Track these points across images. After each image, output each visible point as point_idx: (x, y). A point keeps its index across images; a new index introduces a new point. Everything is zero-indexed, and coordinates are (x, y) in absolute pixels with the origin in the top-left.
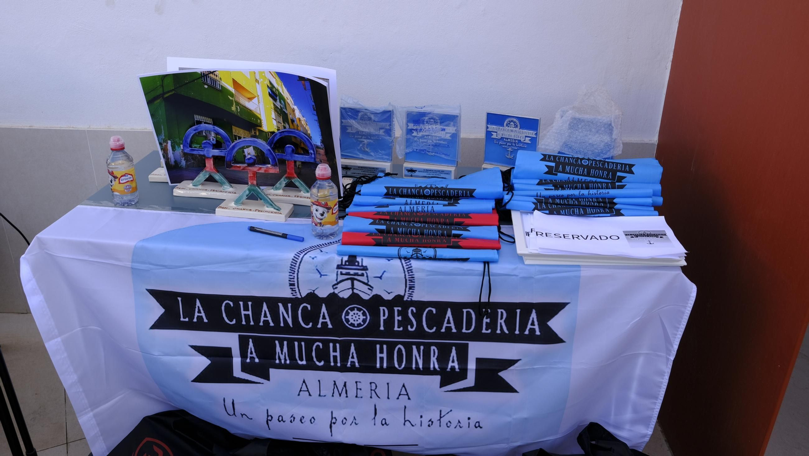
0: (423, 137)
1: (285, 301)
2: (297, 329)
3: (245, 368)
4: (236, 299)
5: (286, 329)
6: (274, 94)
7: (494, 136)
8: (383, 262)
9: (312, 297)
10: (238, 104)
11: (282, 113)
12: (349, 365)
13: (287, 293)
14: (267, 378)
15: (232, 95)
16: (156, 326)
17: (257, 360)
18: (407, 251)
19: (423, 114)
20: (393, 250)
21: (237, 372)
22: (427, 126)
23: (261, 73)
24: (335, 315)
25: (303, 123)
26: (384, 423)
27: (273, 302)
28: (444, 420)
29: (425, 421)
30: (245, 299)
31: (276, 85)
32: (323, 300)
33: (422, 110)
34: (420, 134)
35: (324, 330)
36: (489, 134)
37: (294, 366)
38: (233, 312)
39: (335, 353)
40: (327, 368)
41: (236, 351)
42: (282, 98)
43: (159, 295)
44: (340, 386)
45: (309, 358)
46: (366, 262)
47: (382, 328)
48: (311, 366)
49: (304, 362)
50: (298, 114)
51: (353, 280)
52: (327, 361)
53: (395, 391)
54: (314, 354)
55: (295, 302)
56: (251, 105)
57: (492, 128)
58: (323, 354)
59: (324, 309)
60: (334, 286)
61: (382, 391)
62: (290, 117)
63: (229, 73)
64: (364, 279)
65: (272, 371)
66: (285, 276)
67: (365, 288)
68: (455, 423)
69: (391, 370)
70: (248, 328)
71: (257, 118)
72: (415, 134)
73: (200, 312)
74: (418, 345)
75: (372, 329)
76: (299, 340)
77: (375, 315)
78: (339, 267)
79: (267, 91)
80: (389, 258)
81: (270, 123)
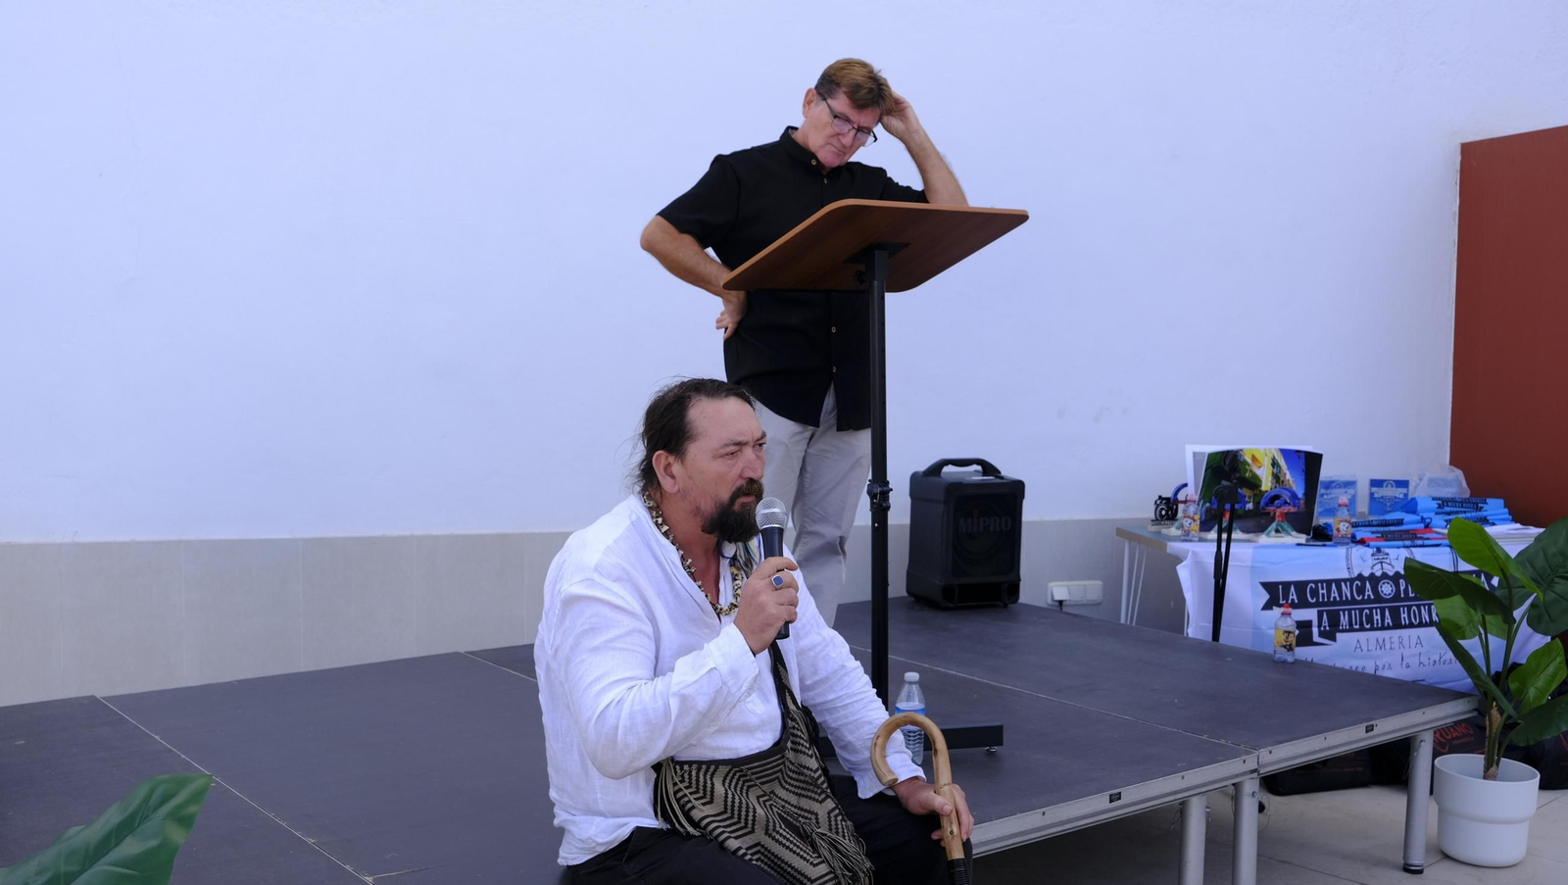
0: (1331, 499)
1: (1345, 581)
2: (1354, 601)
3: (1322, 634)
4: (1316, 582)
5: (1347, 602)
6: (1274, 464)
7: (1376, 495)
8: (1396, 550)
9: (1360, 577)
10: (1251, 471)
11: (1277, 478)
12: (1386, 625)
13: (1346, 575)
14: (1334, 639)
15: (1249, 465)
16: (1264, 608)
17: (1328, 628)
18: (1408, 543)
19: (1333, 482)
20: (1400, 543)
21: (1316, 638)
22: (1334, 491)
23: (1270, 449)
24: (1375, 589)
25: (1291, 482)
26: (1408, 666)
27: (1338, 582)
28: (1442, 660)
29: (1432, 661)
30: (1322, 581)
31: (1276, 457)
32: (1367, 578)
33: (1332, 479)
34: (1329, 497)
35: (1369, 601)
36: (1372, 494)
37: (1351, 630)
38: (1315, 593)
39: (1377, 617)
40: (1372, 629)
41: (1315, 623)
42: (1279, 466)
43: (1266, 586)
44: (1381, 642)
45: (1361, 624)
46: (1387, 550)
47: (1402, 595)
48: (1362, 629)
49: (1358, 627)
50: (1288, 476)
51: (1381, 563)
52: (1372, 624)
53: (1414, 641)
54: (1364, 619)
55: (1351, 581)
56: (1258, 472)
57: (1374, 489)
58: (1370, 619)
59: (1368, 585)
60: (1372, 568)
61: (1406, 642)
62: (1282, 479)
63: (1251, 450)
64: (1388, 561)
65: (1338, 635)
66: (1344, 564)
67: (1389, 567)
68: (1448, 661)
69: (1411, 625)
70: (1324, 604)
71: (1261, 481)
72: (1325, 497)
73: (1293, 596)
74: (1424, 605)
75: (1396, 597)
76: (1355, 609)
77: (1397, 586)
78: (1373, 555)
79: (1271, 461)
80: (1399, 547)
81: (1267, 484)
